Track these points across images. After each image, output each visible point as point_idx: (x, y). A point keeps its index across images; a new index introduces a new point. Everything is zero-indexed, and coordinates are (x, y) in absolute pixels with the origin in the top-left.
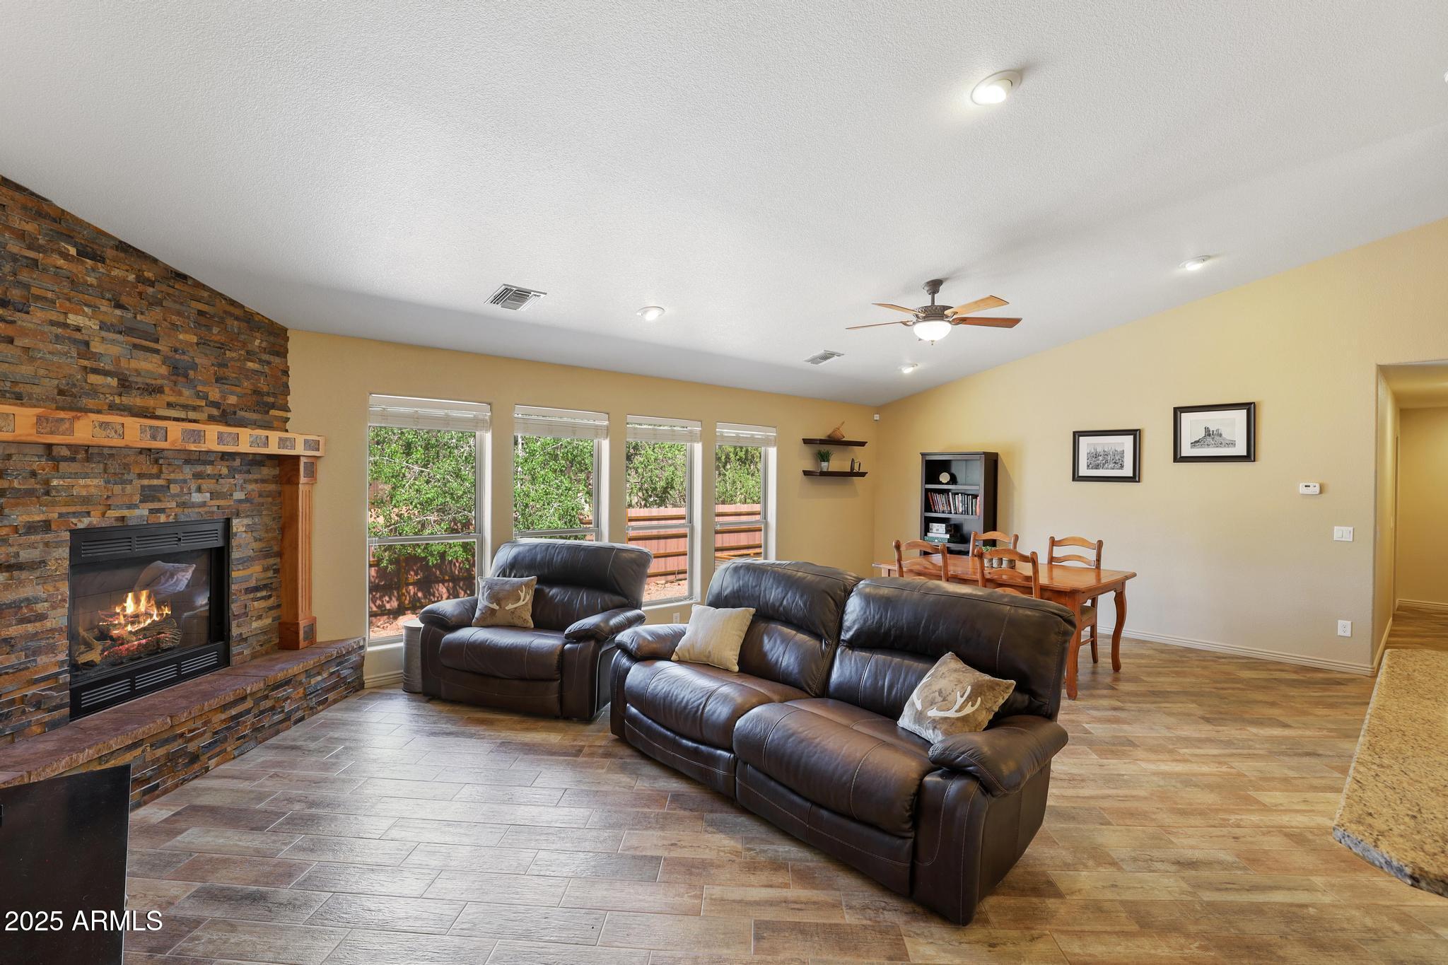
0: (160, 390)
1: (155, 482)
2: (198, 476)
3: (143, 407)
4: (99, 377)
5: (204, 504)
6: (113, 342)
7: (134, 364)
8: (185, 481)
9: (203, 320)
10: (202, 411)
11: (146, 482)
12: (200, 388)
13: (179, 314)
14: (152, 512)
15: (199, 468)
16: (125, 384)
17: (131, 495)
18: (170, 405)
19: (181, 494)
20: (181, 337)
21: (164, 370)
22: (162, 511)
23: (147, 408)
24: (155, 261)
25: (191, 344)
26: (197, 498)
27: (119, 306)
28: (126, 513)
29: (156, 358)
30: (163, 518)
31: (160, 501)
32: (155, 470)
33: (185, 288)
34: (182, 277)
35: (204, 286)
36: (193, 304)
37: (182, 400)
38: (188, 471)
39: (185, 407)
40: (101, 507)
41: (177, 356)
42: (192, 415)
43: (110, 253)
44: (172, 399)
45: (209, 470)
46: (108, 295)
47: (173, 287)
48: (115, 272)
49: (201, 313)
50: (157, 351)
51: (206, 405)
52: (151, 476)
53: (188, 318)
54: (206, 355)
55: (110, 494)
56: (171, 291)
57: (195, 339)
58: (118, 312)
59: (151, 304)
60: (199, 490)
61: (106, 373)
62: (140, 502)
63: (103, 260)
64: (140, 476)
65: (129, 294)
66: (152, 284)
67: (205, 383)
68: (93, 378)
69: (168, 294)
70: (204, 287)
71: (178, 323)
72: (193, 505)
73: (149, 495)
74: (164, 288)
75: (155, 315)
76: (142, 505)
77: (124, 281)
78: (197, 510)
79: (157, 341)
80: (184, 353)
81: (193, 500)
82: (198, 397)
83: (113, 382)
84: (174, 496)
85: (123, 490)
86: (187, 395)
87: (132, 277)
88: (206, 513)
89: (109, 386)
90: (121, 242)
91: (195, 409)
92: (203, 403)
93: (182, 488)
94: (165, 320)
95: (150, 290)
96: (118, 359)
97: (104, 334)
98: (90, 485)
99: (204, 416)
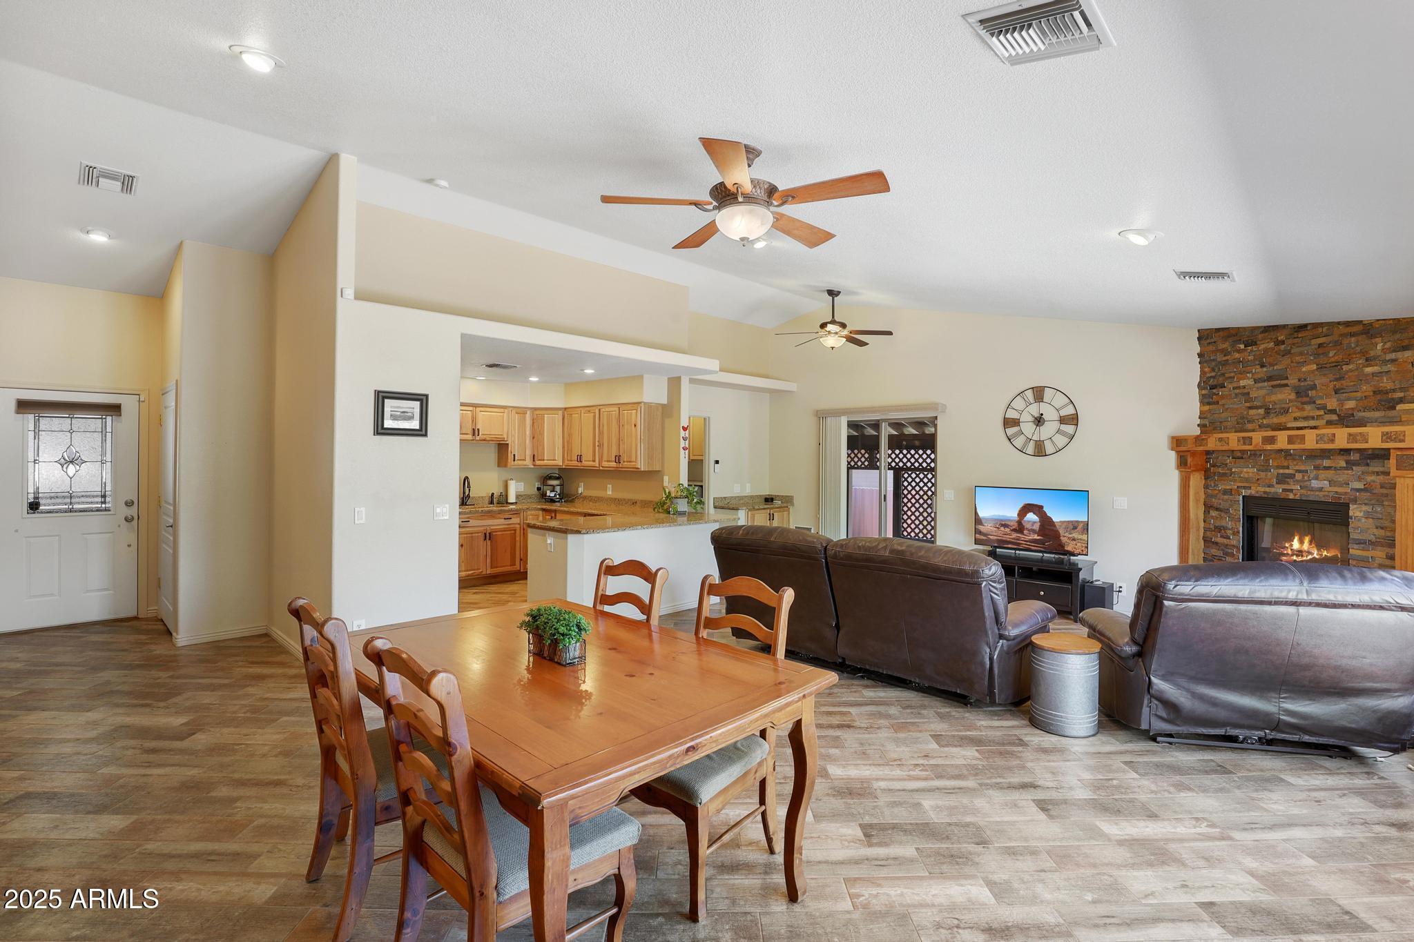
0: (1286, 411)
1: (1287, 471)
2: (1317, 468)
3: (1278, 423)
4: (1254, 411)
5: (1321, 489)
6: (1261, 388)
7: (1274, 398)
8: (1307, 471)
9: (1321, 351)
10: (1323, 419)
11: (1281, 471)
12: (1318, 402)
13: (1301, 354)
14: (1284, 490)
15: (1318, 462)
16: (1268, 411)
17: (1270, 479)
18: (1295, 419)
19: (1303, 481)
20: (1304, 369)
21: (1293, 396)
22: (1291, 491)
23: (1281, 423)
24: (1284, 326)
25: (1313, 372)
26: (1315, 484)
27: (1262, 366)
28: (1268, 490)
29: (1287, 390)
30: (1291, 496)
31: (1288, 484)
32: (1286, 464)
33: (1307, 333)
34: (1302, 327)
35: (1322, 323)
36: (1314, 342)
37: (1305, 414)
38: (1309, 467)
39: (1306, 418)
40: (1256, 485)
41: (1302, 384)
42: (1312, 423)
43: (1260, 336)
44: (1298, 414)
45: (1326, 463)
46: (1257, 362)
47: (1298, 337)
48: (1262, 347)
49: (1320, 345)
50: (1286, 385)
51: (1325, 413)
52: (1284, 467)
53: (1307, 354)
54: (1325, 375)
55: (1259, 477)
56: (1296, 341)
57: (1315, 367)
58: (1265, 369)
59: (1283, 356)
60: (1317, 478)
61: (1257, 408)
62: (1277, 483)
63: (1255, 344)
64: (1278, 467)
65: (1271, 356)
66: (1283, 342)
67: (1322, 398)
68: (1252, 412)
69: (1294, 344)
70: (1321, 325)
71: (1302, 360)
72: (1312, 490)
73: (1282, 479)
74: (1290, 341)
75: (1286, 361)
76: (1276, 486)
77: (1266, 350)
78: (1317, 493)
79: (1287, 378)
80: (1305, 380)
81: (1313, 485)
82: (1318, 409)
83: (1261, 411)
84: (1298, 481)
85: (1266, 475)
86: (1309, 410)
87: (1271, 345)
88: (1324, 496)
89: (1259, 414)
90: (1265, 327)
91: (1313, 418)
92: (1322, 412)
93: (1303, 476)
94: (1292, 362)
95: (1283, 347)
96: (1264, 397)
97: (1256, 385)
98: (1249, 471)
99: (1322, 422)
